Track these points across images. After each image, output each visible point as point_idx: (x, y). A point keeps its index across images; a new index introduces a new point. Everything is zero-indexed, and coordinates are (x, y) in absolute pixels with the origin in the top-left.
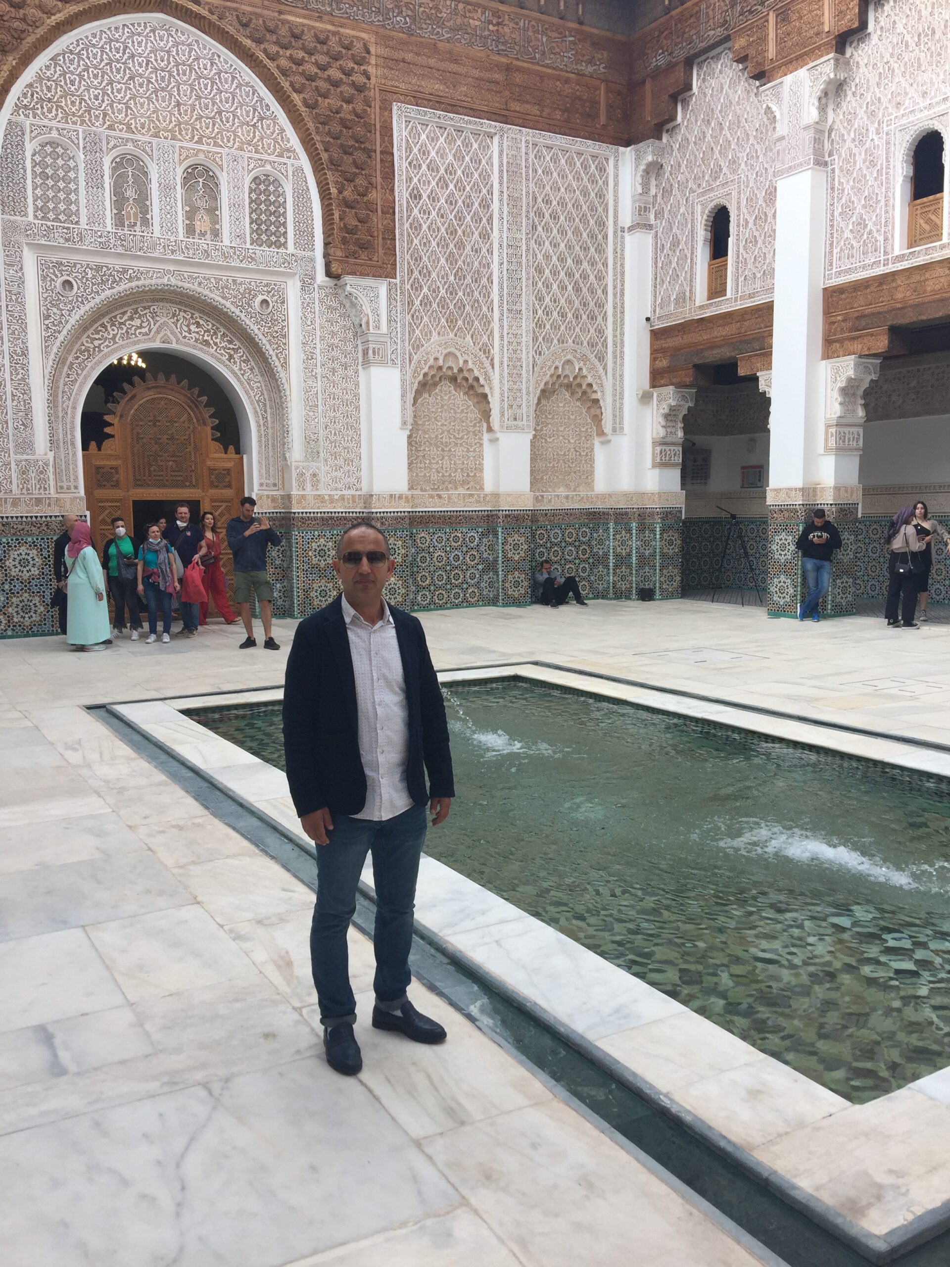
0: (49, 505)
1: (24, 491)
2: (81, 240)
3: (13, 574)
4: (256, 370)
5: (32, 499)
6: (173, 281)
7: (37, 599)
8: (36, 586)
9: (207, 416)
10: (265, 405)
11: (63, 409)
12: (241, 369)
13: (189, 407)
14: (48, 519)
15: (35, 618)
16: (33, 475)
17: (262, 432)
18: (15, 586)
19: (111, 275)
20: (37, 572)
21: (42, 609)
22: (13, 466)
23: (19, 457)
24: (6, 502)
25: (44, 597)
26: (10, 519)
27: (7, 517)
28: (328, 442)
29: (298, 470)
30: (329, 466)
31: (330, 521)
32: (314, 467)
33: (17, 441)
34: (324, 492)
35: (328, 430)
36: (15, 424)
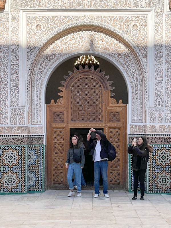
0: (23, 130)
1: (13, 123)
2: (45, 5)
3: (5, 163)
4: (132, 61)
5: (15, 127)
6: (89, 20)
7: (15, 175)
8: (15, 169)
9: (108, 85)
10: (137, 78)
12: (124, 61)
13: (100, 81)
14: (22, 137)
15: (14, 185)
16: (17, 116)
17: (135, 92)
18: (6, 169)
19: (59, 20)
20: (16, 163)
21: (17, 180)
22: (9, 112)
23: (12, 107)
24: (4, 129)
25: (18, 175)
26: (5, 137)
27: (4, 136)
28: (168, 96)
29: (151, 112)
30: (169, 109)
31: (169, 139)
32: (160, 110)
33: (12, 100)
34: (165, 124)
35: (169, 90)
36: (11, 92)
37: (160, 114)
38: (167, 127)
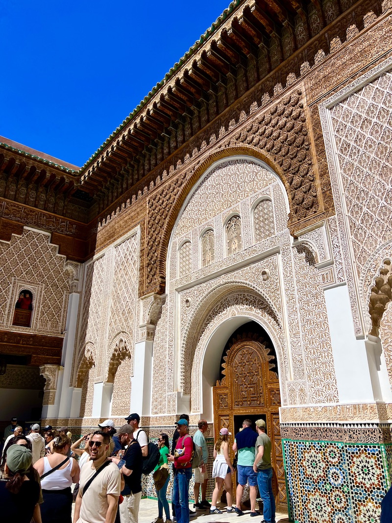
1: (169, 412)
2: (191, 279)
6: (224, 281)
9: (266, 354)
16: (172, 403)
22: (166, 398)
23: (168, 393)
24: (162, 419)
28: (309, 360)
29: (290, 388)
30: (312, 381)
31: (317, 432)
32: (301, 384)
34: (310, 405)
35: (308, 350)
37: (301, 390)
38: (312, 410)
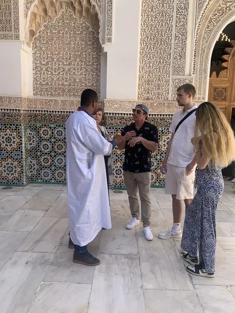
3: (163, 150)
11: (202, 49)
22: (171, 83)
23: (175, 77)
24: (164, 106)
26: (165, 116)
33: (175, 67)
36: (175, 55)
